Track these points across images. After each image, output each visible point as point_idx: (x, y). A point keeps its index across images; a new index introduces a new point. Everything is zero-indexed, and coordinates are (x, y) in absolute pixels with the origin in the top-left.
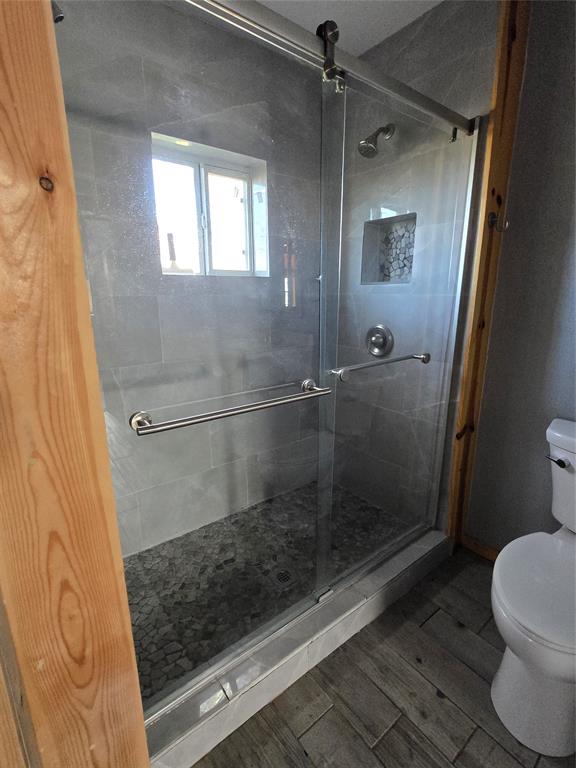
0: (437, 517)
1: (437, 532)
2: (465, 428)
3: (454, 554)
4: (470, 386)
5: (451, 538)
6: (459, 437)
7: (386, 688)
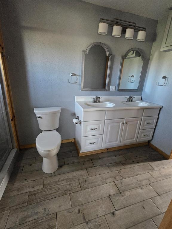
0: (12, 145)
1: (13, 149)
2: (13, 117)
3: (20, 152)
4: (10, 105)
5: (18, 149)
6: (12, 120)
7: (22, 192)
